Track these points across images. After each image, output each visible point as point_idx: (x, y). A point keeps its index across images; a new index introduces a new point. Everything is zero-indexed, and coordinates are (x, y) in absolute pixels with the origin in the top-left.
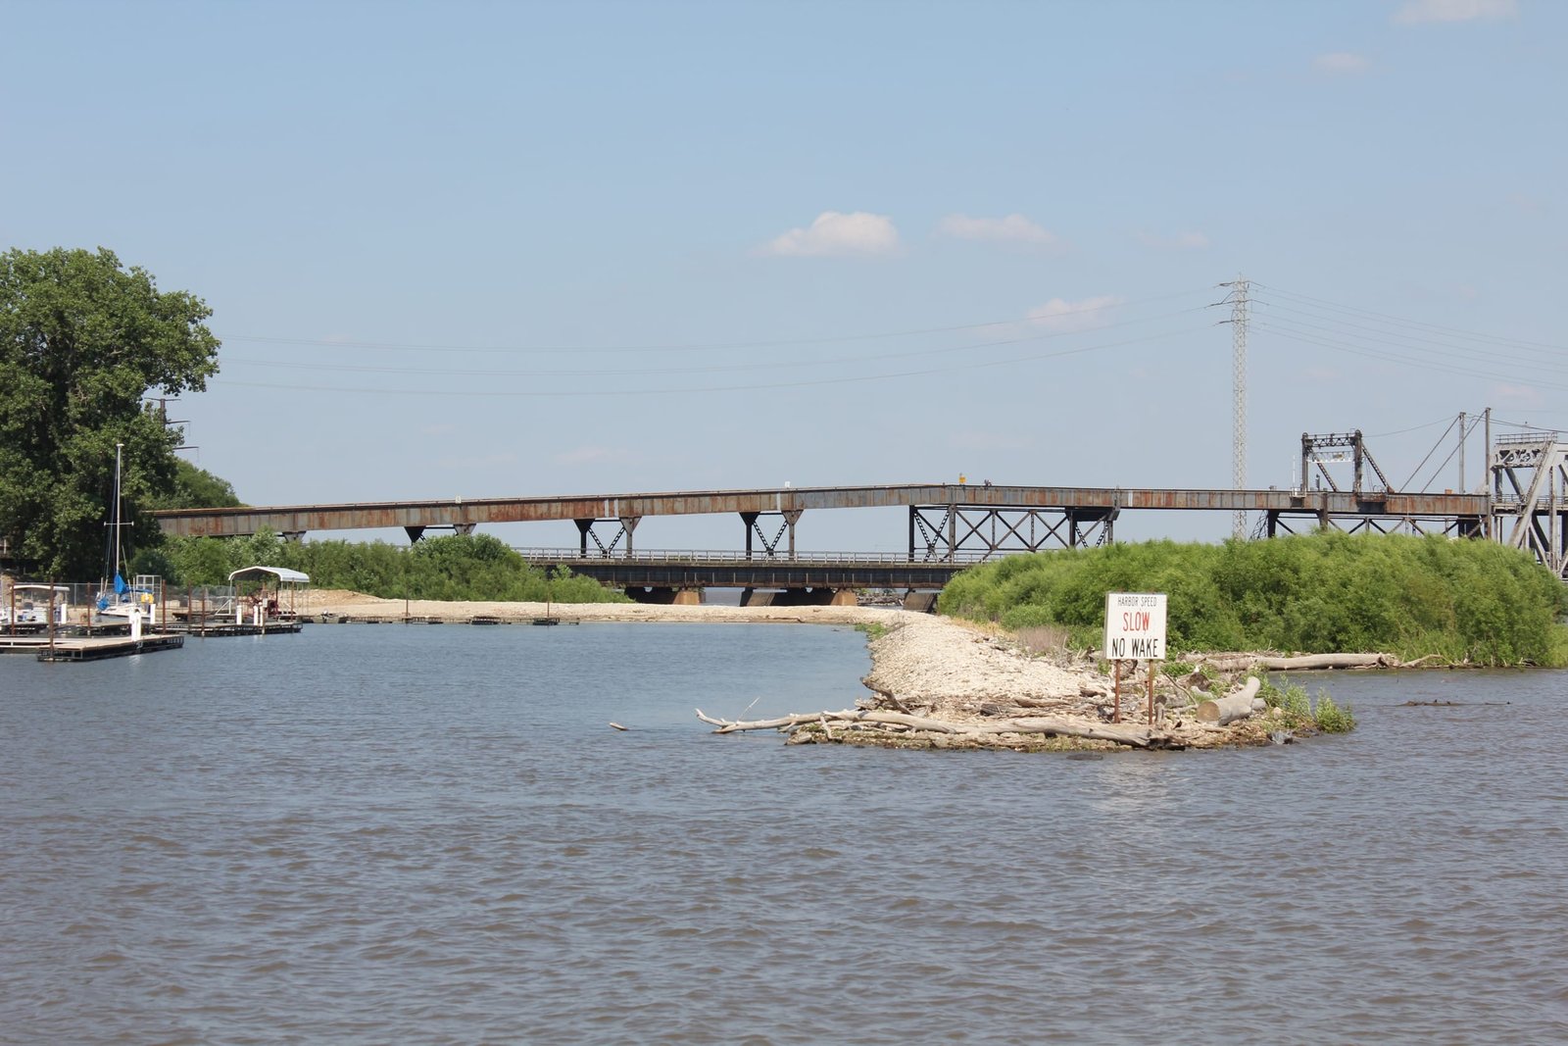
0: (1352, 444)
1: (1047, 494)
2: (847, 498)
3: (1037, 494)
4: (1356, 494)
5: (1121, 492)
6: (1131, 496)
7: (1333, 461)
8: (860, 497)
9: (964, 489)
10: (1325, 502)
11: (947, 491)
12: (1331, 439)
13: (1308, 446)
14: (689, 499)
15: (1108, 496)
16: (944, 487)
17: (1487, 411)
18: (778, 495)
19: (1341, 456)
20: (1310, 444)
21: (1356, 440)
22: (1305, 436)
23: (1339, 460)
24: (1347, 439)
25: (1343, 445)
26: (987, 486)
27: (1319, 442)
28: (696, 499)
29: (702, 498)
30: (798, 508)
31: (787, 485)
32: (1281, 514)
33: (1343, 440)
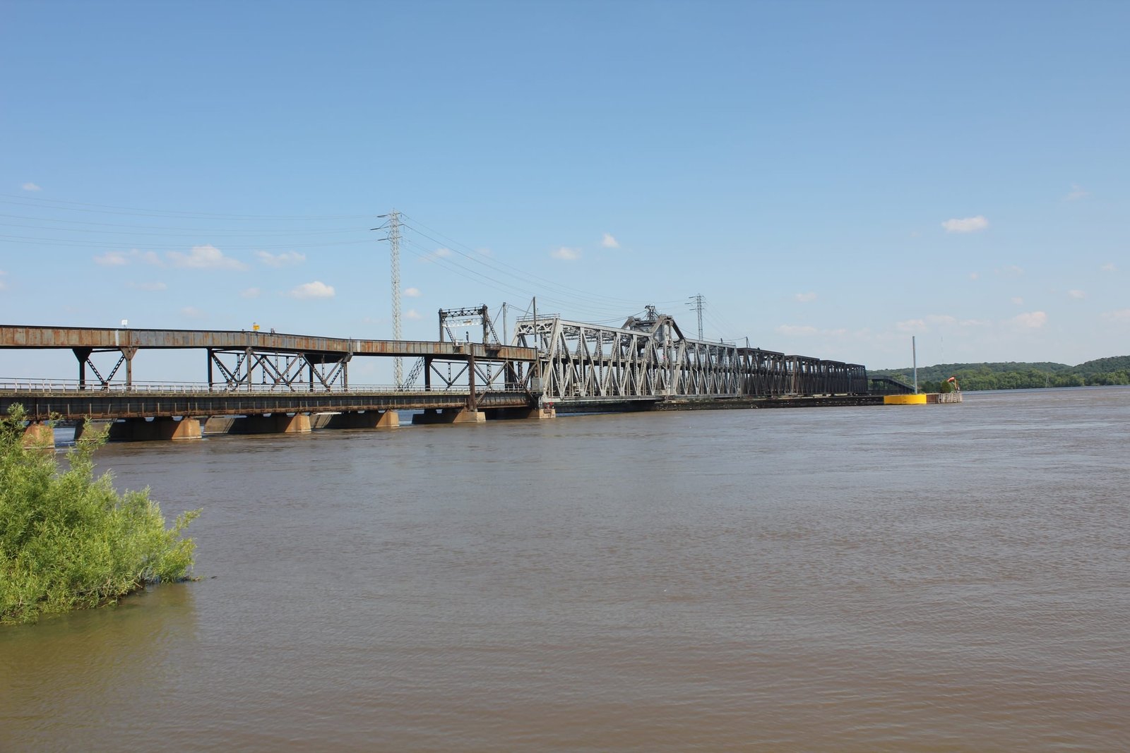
0: (479, 314)
1: (310, 340)
2: (174, 338)
3: (304, 341)
4: (485, 345)
5: (353, 341)
6: (359, 344)
7: (463, 325)
8: (183, 337)
9: (257, 335)
10: (472, 350)
11: (245, 335)
12: (462, 312)
13: (442, 315)
14: (31, 330)
15: (345, 343)
16: (243, 332)
17: (534, 299)
18: (117, 332)
19: (470, 322)
20: (445, 315)
21: (483, 311)
22: (440, 310)
23: (468, 324)
24: (475, 310)
25: (472, 314)
26: (272, 334)
27: (452, 314)
28: (38, 331)
29: (44, 330)
30: (134, 345)
31: (125, 323)
32: (434, 360)
33: (472, 312)
